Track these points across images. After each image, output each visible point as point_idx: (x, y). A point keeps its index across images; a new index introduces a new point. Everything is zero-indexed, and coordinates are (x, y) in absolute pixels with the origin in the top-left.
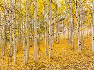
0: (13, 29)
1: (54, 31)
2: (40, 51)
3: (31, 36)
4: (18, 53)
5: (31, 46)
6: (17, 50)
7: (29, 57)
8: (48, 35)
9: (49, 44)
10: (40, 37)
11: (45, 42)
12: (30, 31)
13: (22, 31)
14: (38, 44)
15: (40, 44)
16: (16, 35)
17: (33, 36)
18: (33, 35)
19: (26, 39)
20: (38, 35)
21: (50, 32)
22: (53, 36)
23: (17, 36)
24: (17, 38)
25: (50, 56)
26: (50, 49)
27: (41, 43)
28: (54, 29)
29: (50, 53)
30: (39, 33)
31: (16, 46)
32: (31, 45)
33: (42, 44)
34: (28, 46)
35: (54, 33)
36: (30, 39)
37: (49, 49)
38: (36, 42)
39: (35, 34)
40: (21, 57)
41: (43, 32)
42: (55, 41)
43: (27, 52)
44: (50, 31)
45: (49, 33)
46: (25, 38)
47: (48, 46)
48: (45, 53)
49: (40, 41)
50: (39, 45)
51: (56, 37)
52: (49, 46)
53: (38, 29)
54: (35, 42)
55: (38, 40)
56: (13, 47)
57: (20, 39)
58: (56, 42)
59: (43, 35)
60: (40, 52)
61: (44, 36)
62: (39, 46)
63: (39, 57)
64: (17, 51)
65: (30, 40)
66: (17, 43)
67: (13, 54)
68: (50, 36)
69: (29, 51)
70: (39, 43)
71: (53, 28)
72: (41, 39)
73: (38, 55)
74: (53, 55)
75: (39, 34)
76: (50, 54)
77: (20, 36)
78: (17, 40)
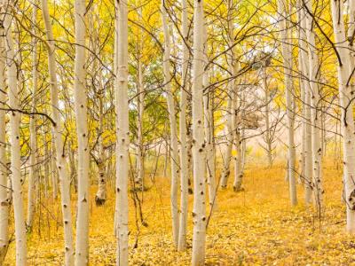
0: (9, 115)
1: (216, 123)
2: (146, 225)
3: (100, 148)
4: (35, 235)
5: (100, 202)
6: (31, 221)
7: (91, 256)
8: (188, 145)
9: (191, 191)
10: (143, 156)
11: (169, 181)
12: (96, 124)
13: (55, 125)
14: (134, 191)
15: (146, 190)
16: (25, 145)
17: (107, 153)
18: (110, 147)
19: (72, 163)
20: (133, 146)
21: (193, 127)
22: (214, 150)
23: (27, 151)
24: (30, 162)
25: (193, 253)
26: (194, 215)
27: (149, 184)
28: (216, 113)
29: (194, 237)
30: (139, 133)
31: (25, 199)
32: (99, 195)
33: (153, 193)
34: (85, 200)
35: (218, 133)
36: (94, 164)
37: (189, 215)
38: (126, 179)
39: (120, 141)
40: (52, 257)
41: (161, 128)
42: (223, 175)
43: (77, 232)
44: (194, 122)
45: (188, 134)
46: (68, 160)
47: (185, 204)
48: (169, 239)
49: (143, 175)
50: (139, 194)
51: (226, 157)
52: (191, 201)
53: (133, 115)
54: (121, 181)
55: (132, 173)
56: (10, 203)
57: (43, 168)
58: (226, 182)
59: (159, 147)
60: (145, 230)
61: (163, 151)
62: (137, 203)
63: (143, 256)
64: (31, 227)
65: (96, 168)
66: (28, 185)
67: (10, 242)
68: (194, 151)
69: (88, 227)
70: (137, 186)
71: (213, 110)
72: (149, 164)
73: (136, 247)
74: (211, 247)
75: (138, 142)
76: (194, 244)
77: (42, 151)
78: (29, 169)
